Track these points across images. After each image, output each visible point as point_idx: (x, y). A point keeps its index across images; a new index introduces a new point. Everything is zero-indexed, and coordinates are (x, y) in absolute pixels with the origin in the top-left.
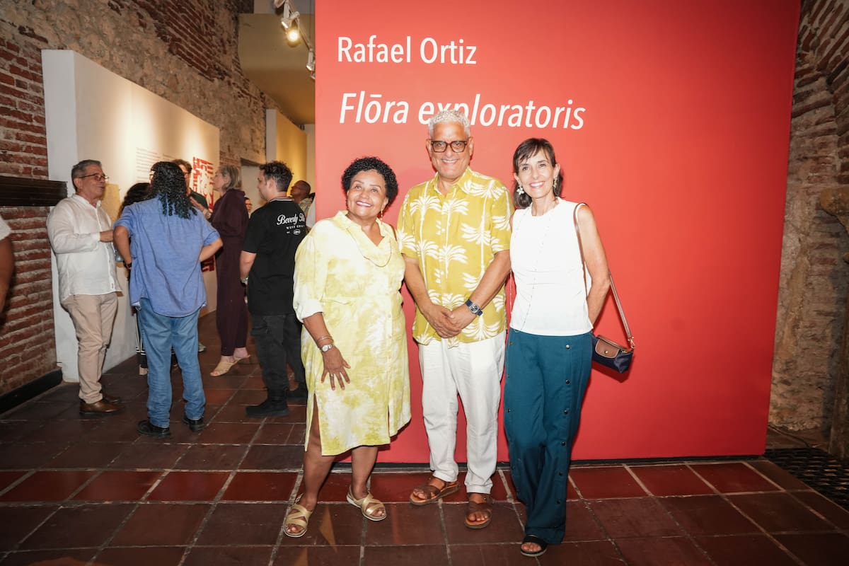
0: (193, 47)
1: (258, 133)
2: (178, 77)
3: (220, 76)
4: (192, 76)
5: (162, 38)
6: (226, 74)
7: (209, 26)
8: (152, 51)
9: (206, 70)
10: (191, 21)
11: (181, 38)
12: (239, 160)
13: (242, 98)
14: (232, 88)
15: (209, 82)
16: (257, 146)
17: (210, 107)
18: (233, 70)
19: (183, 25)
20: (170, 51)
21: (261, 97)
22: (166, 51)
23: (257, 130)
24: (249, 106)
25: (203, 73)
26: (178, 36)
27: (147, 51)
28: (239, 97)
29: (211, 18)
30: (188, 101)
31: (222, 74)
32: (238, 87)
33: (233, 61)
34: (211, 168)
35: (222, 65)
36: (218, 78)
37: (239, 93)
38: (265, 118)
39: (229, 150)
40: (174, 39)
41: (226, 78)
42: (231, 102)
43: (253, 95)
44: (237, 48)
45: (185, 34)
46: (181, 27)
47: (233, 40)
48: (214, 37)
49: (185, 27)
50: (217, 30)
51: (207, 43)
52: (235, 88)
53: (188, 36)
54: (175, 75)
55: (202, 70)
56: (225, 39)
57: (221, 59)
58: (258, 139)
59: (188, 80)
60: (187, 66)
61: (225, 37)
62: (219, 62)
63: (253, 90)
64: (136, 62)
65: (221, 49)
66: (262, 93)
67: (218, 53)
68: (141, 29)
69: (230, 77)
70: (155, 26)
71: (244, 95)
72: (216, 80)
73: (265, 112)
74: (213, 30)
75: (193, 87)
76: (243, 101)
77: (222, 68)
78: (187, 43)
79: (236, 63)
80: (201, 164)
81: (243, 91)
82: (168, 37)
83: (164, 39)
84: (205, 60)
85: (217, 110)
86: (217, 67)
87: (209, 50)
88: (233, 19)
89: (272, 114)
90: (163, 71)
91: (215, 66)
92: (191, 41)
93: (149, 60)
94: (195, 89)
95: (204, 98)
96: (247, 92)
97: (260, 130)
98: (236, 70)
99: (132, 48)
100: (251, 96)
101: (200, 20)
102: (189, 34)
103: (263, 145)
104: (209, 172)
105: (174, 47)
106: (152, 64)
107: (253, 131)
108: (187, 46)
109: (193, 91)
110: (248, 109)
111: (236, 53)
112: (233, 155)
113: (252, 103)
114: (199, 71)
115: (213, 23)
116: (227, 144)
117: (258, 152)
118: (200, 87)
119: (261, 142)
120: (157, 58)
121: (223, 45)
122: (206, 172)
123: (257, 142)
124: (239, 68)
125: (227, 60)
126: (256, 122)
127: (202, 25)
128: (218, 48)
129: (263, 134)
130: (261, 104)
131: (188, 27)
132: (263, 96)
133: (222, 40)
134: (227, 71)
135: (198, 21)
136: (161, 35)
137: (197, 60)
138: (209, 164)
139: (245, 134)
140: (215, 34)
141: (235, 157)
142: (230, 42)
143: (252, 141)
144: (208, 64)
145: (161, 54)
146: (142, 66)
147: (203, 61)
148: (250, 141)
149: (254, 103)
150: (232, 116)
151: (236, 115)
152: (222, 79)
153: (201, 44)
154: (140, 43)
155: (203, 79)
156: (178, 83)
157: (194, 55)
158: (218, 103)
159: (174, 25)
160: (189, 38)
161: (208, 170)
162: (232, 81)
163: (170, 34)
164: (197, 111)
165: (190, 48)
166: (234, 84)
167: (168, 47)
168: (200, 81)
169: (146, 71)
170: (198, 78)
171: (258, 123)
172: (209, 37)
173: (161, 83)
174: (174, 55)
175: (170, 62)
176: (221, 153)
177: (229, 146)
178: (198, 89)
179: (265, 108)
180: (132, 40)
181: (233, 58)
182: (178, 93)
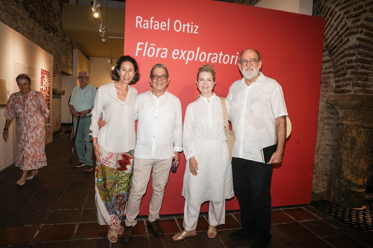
0: (41, 16)
1: (69, 60)
2: (34, 29)
3: (53, 31)
4: (40, 30)
5: (26, 10)
6: (56, 31)
7: (49, 6)
8: (21, 15)
9: (47, 27)
10: (41, 3)
11: (36, 11)
12: (61, 72)
13: (63, 43)
14: (58, 38)
15: (48, 34)
16: (69, 66)
17: (48, 46)
18: (59, 29)
19: (37, 5)
20: (30, 16)
21: (71, 43)
22: (28, 16)
23: (69, 58)
24: (66, 47)
25: (46, 29)
26: (34, 9)
27: (19, 15)
28: (61, 42)
29: (50, 3)
30: (38, 42)
31: (54, 31)
32: (61, 37)
33: (60, 25)
34: (49, 75)
35: (54, 26)
36: (52, 32)
37: (61, 40)
38: (72, 53)
39: (56, 67)
40: (32, 11)
41: (56, 33)
42: (58, 44)
43: (68, 42)
44: (61, 19)
45: (38, 9)
46: (36, 6)
47: (60, 15)
48: (51, 12)
49: (38, 6)
50: (53, 9)
51: (48, 15)
52: (60, 38)
53: (39, 10)
54: (32, 29)
55: (45, 27)
56: (56, 14)
57: (54, 23)
58: (69, 62)
59: (38, 31)
60: (38, 25)
61: (56, 13)
62: (53, 25)
63: (67, 39)
64: (13, 20)
65: (54, 19)
66: (71, 41)
67: (53, 20)
68: (16, 3)
69: (58, 32)
70: (23, 3)
71: (64, 41)
72: (51, 33)
73: (72, 50)
74: (51, 9)
75: (41, 35)
76: (63, 44)
77: (54, 28)
78: (39, 14)
79: (61, 25)
80: (45, 72)
81: (63, 39)
82: (29, 9)
83: (28, 11)
84: (47, 23)
85: (51, 47)
86: (52, 27)
87: (48, 18)
88: (60, 5)
89: (76, 51)
90: (27, 26)
91: (51, 26)
92: (40, 13)
93: (20, 20)
94: (41, 36)
95: (46, 41)
96: (65, 40)
97: (70, 58)
98: (60, 29)
99: (11, 12)
100: (66, 42)
101: (45, 4)
102: (40, 10)
103: (71, 65)
104: (48, 76)
105: (32, 15)
106: (21, 22)
107: (67, 59)
108: (39, 15)
109: (41, 37)
110: (65, 48)
111: (61, 21)
112: (58, 69)
113: (67, 46)
114: (44, 28)
115: (51, 6)
116: (55, 64)
117: (69, 68)
118: (44, 36)
119: (70, 64)
120: (24, 19)
121: (55, 17)
122: (47, 77)
123: (69, 64)
124: (62, 28)
125: (57, 24)
126: (68, 54)
127: (46, 5)
128: (53, 18)
129: (71, 60)
130: (71, 46)
131: (39, 6)
132: (72, 43)
133: (54, 14)
134: (56, 29)
135: (44, 3)
136: (26, 8)
137: (43, 22)
138: (48, 72)
139: (64, 60)
140: (51, 11)
141: (59, 70)
142: (58, 16)
143: (67, 63)
144: (48, 25)
145: (26, 17)
146: (16, 22)
147: (46, 23)
148: (66, 63)
149: (68, 45)
150: (58, 50)
151: (60, 50)
152: (54, 33)
153: (45, 15)
154: (15, 10)
155: (45, 32)
156: (34, 32)
157: (42, 20)
158: (52, 44)
159: (32, 4)
160: (40, 12)
161: (48, 75)
162: (59, 34)
163: (30, 8)
164: (43, 47)
165: (40, 17)
166: (59, 35)
167: (29, 14)
168: (44, 33)
169: (18, 24)
170: (43, 31)
171: (69, 55)
172: (49, 12)
173: (26, 31)
174: (32, 18)
175: (30, 22)
176: (54, 68)
177: (56, 65)
178: (43, 36)
179: (72, 48)
180: (11, 8)
181: (60, 23)
182: (33, 37)
